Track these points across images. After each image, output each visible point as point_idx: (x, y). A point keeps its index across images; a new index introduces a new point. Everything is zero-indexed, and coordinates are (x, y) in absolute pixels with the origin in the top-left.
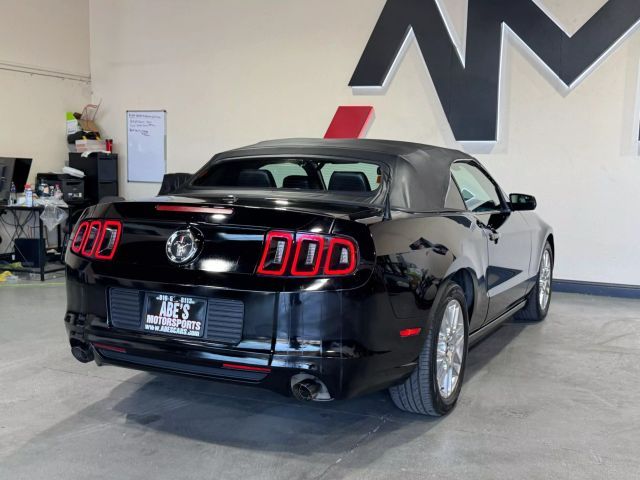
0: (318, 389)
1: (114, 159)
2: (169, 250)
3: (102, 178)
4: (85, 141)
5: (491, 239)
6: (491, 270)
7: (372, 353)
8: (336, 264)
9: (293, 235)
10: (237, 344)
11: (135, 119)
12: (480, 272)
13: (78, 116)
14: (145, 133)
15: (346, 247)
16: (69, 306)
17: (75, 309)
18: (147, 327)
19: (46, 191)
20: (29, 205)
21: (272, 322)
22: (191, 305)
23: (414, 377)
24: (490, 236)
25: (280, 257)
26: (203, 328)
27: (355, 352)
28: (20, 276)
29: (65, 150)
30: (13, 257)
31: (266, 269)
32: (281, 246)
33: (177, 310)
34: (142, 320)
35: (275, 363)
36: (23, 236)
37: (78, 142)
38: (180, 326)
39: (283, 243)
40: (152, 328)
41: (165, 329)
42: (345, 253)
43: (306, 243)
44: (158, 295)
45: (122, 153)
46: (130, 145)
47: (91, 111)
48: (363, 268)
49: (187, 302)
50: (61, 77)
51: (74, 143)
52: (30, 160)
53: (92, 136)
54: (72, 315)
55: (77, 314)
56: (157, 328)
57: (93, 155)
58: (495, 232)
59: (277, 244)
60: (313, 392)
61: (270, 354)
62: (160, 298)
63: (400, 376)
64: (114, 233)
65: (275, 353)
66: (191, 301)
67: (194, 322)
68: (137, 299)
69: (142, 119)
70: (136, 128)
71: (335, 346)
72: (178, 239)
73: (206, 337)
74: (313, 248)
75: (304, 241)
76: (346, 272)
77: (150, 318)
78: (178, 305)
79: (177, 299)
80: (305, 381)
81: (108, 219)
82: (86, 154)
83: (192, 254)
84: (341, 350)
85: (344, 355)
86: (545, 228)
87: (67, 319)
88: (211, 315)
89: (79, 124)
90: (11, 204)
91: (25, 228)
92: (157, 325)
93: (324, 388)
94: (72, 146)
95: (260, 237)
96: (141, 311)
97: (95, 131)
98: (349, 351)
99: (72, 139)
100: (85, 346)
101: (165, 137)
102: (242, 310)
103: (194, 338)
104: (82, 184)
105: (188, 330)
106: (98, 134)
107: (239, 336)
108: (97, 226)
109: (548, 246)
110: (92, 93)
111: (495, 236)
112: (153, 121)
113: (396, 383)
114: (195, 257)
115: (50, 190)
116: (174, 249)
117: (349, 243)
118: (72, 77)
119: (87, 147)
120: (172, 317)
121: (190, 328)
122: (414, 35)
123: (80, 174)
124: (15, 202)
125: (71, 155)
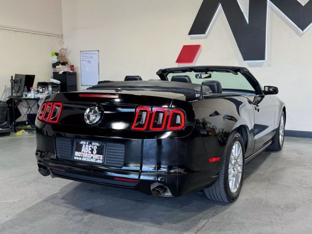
0: (165, 191)
1: (74, 75)
2: (86, 117)
3: (69, 83)
4: (60, 66)
5: (256, 109)
6: (256, 126)
7: (193, 172)
8: (174, 124)
9: (150, 109)
10: (121, 167)
11: (84, 55)
12: (251, 127)
13: (57, 54)
14: (89, 62)
15: (179, 114)
16: (38, 148)
17: (40, 149)
18: (75, 158)
19: (41, 90)
20: (33, 97)
21: (140, 156)
22: (97, 146)
23: (217, 183)
24: (256, 108)
25: (144, 120)
26: (104, 158)
27: (184, 171)
28: (29, 132)
29: (51, 71)
30: (27, 123)
31: (136, 127)
32: (144, 114)
33: (91, 149)
34: (73, 154)
35: (142, 177)
36: (31, 113)
37: (57, 67)
38: (92, 158)
39: (145, 113)
40: (78, 158)
41: (84, 159)
42: (178, 117)
43: (158, 113)
44: (81, 141)
45: (78, 72)
46: (82, 68)
47: (63, 51)
48: (188, 125)
49: (96, 145)
50: (49, 35)
51: (55, 67)
52: (34, 76)
53: (64, 64)
54: (39, 153)
55: (41, 152)
56: (80, 159)
57: (64, 73)
58: (257, 106)
59: (142, 114)
60: (162, 193)
61: (140, 172)
62: (82, 142)
63: (209, 183)
64: (59, 109)
65: (142, 172)
66: (98, 144)
67: (99, 156)
68: (70, 143)
69: (87, 55)
70: (85, 59)
71: (174, 168)
72: (90, 111)
73: (105, 163)
74: (161, 115)
75: (157, 111)
76: (179, 128)
77: (77, 153)
78: (91, 146)
79: (90, 143)
80: (158, 187)
81: (56, 102)
82: (61, 73)
83: (98, 119)
84: (177, 170)
85: (179, 173)
86: (282, 103)
87: (37, 154)
88: (108, 152)
89: (58, 58)
90: (24, 97)
91: (33, 109)
92: (80, 157)
93: (168, 190)
94: (54, 69)
95: (133, 110)
96: (72, 149)
97: (65, 61)
98: (182, 171)
99: (54, 65)
100: (45, 168)
101: (99, 63)
102: (124, 149)
103: (99, 164)
104: (60, 87)
105: (96, 160)
106: (67, 63)
107: (123, 163)
108: (50, 106)
109: (283, 113)
110: (64, 43)
111: (257, 108)
112: (93, 56)
113: (207, 186)
114: (99, 121)
115: (43, 90)
116: (89, 117)
117: (181, 112)
118: (54, 35)
119: (61, 69)
120: (88, 153)
121: (97, 159)
122: (221, 8)
123: (58, 82)
124: (26, 96)
125: (54, 73)
